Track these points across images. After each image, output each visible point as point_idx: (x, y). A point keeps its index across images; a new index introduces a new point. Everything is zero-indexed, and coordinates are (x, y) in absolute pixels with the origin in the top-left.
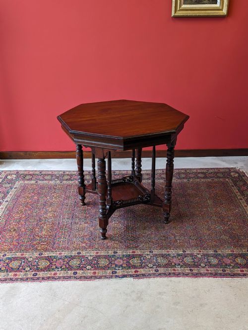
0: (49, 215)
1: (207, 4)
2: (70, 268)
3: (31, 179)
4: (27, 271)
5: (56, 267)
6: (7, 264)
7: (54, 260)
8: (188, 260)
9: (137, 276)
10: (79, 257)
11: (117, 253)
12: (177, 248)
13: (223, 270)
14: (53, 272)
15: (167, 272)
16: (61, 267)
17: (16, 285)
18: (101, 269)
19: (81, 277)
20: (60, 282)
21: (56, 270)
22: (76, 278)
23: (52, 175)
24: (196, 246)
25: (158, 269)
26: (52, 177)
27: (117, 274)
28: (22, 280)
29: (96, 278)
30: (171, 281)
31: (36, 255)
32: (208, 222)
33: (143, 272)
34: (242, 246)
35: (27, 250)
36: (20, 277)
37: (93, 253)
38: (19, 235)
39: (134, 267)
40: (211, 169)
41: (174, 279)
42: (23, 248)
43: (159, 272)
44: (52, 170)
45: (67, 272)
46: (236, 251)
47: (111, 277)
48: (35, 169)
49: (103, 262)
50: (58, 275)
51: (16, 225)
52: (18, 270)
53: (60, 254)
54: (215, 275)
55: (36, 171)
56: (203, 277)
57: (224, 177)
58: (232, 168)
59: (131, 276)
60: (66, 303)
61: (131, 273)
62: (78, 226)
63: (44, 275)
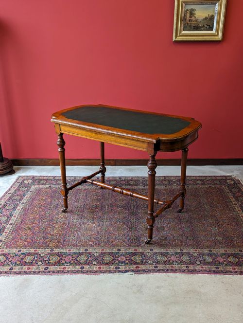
0: (60, 215)
1: (204, 30)
2: (78, 263)
3: (45, 184)
4: (39, 265)
5: (66, 262)
6: (22, 258)
7: (64, 256)
8: (185, 258)
9: (137, 272)
10: (86, 253)
11: (120, 250)
12: (175, 247)
13: (216, 268)
14: (62, 267)
15: (165, 268)
16: (70, 262)
17: (29, 277)
18: (105, 265)
19: (88, 271)
20: (69, 275)
21: (66, 265)
22: (83, 272)
24: (193, 246)
25: (158, 265)
27: (120, 269)
28: (34, 272)
29: (101, 272)
30: (169, 276)
31: (48, 251)
32: (204, 224)
33: (144, 268)
34: (234, 247)
35: (39, 247)
36: (33, 270)
37: (99, 250)
38: (33, 233)
39: (136, 263)
40: (209, 176)
41: (171, 275)
42: (36, 245)
43: (158, 268)
45: (75, 267)
46: (229, 251)
47: (115, 272)
49: (108, 258)
50: (67, 269)
51: (30, 224)
52: (31, 264)
53: (69, 250)
54: (209, 272)
55: (50, 176)
56: (198, 273)
57: (220, 184)
58: (228, 176)
59: (133, 271)
60: (73, 294)
61: (132, 269)
62: (86, 226)
63: (55, 270)
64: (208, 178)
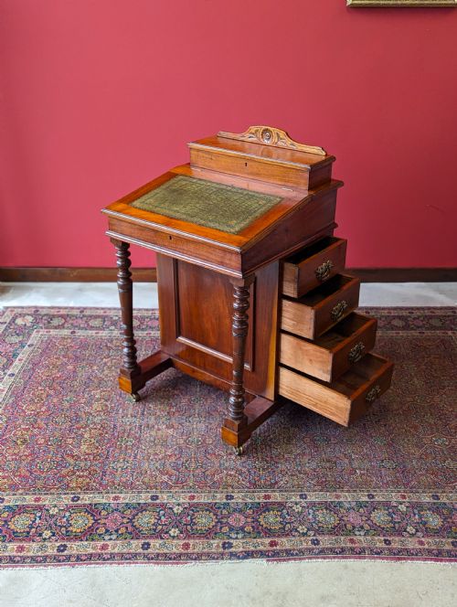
0: (95, 406)
2: (135, 533)
3: (62, 327)
4: (45, 539)
5: (107, 531)
6: (5, 521)
8: (380, 517)
9: (274, 555)
10: (154, 505)
11: (232, 498)
12: (355, 488)
13: (453, 543)
14: (100, 544)
15: (336, 546)
16: (117, 531)
18: (199, 537)
19: (158, 555)
20: (115, 567)
21: (107, 537)
22: (149, 559)
23: (104, 318)
24: (396, 483)
25: (319, 538)
26: (104, 321)
27: (231, 550)
28: (35, 561)
29: (189, 557)
31: (66, 500)
32: (416, 428)
33: (288, 546)
35: (47, 489)
36: (31, 554)
37: (184, 499)
38: (32, 453)
39: (269, 532)
40: (418, 309)
41: (352, 563)
42: (40, 483)
43: (321, 546)
44: (103, 306)
45: (129, 544)
47: (221, 556)
48: (71, 305)
49: (204, 521)
50: (110, 550)
51: (27, 430)
52: (28, 537)
53: (116, 498)
54: (438, 555)
55: (72, 308)
56: (413, 559)
57: (444, 328)
59: (262, 554)
61: (261, 548)
62: (153, 433)
63: (82, 551)
64: (417, 313)
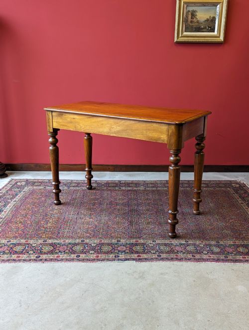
0: (55, 211)
2: (74, 252)
3: (39, 186)
4: (30, 254)
5: (60, 251)
6: (11, 248)
7: (58, 246)
8: (191, 248)
9: (140, 260)
10: (83, 243)
11: (120, 241)
12: (179, 239)
13: (225, 257)
14: (56, 255)
15: (169, 257)
16: (64, 251)
18: (104, 254)
19: (84, 259)
20: (63, 263)
21: (59, 253)
22: (79, 260)
24: (199, 238)
25: (161, 254)
27: (119, 258)
28: (25, 260)
29: (99, 260)
30: (173, 264)
31: (40, 241)
32: (210, 220)
33: (146, 257)
34: (243, 239)
35: (31, 238)
36: (23, 258)
37: (97, 241)
38: (25, 226)
39: (137, 252)
40: (213, 181)
41: (176, 263)
42: (28, 236)
43: (162, 257)
45: (70, 256)
46: (237, 242)
47: (114, 260)
49: (106, 248)
50: (61, 257)
51: (22, 219)
52: (22, 253)
53: (64, 241)
54: (218, 260)
55: (45, 180)
56: (205, 262)
57: (226, 187)
58: (233, 181)
59: (133, 259)
60: (68, 279)
61: (133, 257)
62: (83, 220)
63: (47, 258)
